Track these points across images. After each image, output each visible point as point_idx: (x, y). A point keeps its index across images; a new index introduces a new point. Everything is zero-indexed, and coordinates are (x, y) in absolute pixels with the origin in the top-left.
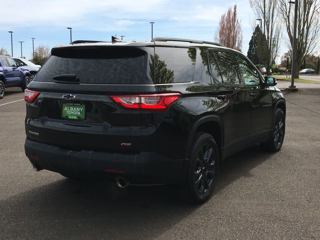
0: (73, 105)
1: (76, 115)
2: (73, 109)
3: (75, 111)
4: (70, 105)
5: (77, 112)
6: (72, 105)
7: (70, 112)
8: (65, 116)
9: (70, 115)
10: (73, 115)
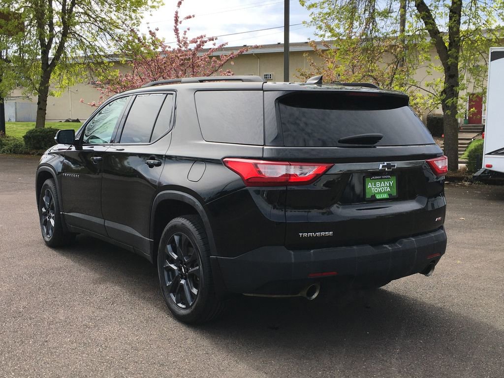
0: (382, 178)
1: (384, 193)
2: (381, 184)
3: (383, 186)
4: (377, 179)
5: (386, 188)
6: (380, 179)
7: (376, 190)
8: (370, 197)
9: (377, 193)
10: (380, 193)
